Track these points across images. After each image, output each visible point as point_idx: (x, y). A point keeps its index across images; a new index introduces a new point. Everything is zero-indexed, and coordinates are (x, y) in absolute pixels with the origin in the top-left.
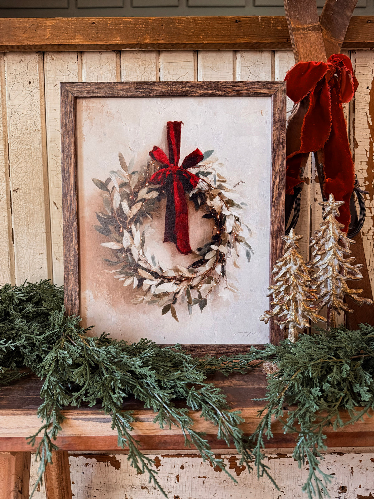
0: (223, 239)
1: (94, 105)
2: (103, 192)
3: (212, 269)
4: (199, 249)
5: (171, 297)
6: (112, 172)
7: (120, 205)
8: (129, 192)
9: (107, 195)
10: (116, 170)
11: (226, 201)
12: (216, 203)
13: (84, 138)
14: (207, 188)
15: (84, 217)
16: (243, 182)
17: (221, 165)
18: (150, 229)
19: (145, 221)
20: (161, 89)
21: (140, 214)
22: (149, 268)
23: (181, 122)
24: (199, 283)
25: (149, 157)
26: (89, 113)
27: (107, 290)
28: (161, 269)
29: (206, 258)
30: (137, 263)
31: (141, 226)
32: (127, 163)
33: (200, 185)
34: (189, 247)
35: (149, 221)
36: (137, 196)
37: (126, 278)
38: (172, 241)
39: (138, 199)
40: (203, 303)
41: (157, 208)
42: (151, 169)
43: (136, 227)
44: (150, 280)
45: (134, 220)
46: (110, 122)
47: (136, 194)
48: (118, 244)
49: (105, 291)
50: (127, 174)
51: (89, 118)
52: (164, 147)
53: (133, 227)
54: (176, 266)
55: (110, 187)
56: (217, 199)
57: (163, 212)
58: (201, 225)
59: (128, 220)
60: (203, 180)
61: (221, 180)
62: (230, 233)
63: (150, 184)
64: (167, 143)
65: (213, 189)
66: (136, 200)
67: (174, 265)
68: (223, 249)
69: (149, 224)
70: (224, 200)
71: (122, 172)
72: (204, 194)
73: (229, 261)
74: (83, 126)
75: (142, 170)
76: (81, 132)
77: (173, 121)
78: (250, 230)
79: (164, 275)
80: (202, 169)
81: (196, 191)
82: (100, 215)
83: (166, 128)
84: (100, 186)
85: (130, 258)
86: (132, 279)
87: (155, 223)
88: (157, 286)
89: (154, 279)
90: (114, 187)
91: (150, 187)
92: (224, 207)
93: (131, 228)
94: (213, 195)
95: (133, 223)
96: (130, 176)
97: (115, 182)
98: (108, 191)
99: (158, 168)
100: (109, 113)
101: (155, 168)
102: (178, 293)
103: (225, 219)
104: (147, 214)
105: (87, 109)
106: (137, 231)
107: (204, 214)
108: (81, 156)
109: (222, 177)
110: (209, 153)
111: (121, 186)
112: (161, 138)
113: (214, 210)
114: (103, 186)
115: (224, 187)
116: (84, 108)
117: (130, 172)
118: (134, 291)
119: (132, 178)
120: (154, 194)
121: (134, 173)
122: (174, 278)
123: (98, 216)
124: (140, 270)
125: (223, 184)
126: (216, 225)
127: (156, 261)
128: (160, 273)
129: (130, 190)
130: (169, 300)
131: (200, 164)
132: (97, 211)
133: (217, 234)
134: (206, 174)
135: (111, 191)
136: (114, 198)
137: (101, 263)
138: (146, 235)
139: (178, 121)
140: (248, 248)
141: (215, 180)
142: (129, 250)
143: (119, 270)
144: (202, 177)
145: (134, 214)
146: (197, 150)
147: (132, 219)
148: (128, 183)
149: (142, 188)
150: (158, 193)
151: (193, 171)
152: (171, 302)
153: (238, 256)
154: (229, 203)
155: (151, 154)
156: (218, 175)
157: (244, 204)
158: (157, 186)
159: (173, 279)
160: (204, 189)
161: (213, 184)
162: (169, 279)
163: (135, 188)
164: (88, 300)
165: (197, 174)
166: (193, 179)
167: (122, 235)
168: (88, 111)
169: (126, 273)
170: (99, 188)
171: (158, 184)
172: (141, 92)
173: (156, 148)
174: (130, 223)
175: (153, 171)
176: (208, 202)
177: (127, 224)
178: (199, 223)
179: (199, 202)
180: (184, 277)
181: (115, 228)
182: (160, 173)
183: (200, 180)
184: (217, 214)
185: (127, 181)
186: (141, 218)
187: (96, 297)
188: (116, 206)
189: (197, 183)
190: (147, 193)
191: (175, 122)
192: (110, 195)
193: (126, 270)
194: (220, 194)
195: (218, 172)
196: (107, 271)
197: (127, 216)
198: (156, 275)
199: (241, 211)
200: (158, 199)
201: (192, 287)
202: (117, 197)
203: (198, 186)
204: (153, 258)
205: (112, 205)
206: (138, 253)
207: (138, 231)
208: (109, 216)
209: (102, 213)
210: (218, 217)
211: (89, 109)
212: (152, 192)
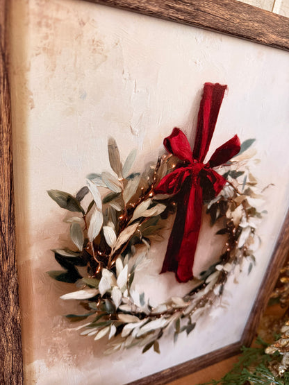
0: (231, 256)
1: (61, 15)
2: (72, 213)
3: (211, 292)
4: (202, 274)
5: (157, 333)
6: (93, 177)
7: (102, 232)
8: (119, 210)
9: (78, 218)
10: (99, 172)
11: (249, 210)
12: (237, 214)
13: (31, 101)
14: (232, 195)
15: (28, 263)
16: (272, 185)
17: (258, 161)
18: (145, 259)
19: (140, 250)
20: (214, 13)
21: (133, 241)
22: (134, 310)
23: (225, 87)
24: (193, 309)
25: (162, 147)
26: (46, 37)
27: (68, 351)
28: (150, 307)
29: (207, 281)
30: (118, 309)
31: (131, 259)
32: (123, 159)
33: (225, 192)
34: (192, 273)
35: (144, 249)
36: (132, 214)
37: (99, 331)
38: (170, 270)
39: (132, 220)
40: (190, 328)
41: (160, 229)
42: (162, 169)
43: (123, 261)
44: (134, 323)
45: (122, 251)
46: (96, 67)
47: (131, 211)
48: (91, 291)
49: (65, 354)
50: (120, 179)
51: (44, 49)
52: (189, 132)
53: (119, 262)
54: (171, 299)
55: (85, 204)
56: (240, 208)
57: (167, 234)
58: (212, 244)
59: (113, 252)
60: (231, 184)
61: (251, 182)
62: (240, 249)
63: (156, 193)
64: (196, 123)
65: (238, 195)
66: (129, 220)
67: (168, 298)
68: (228, 267)
69: (144, 254)
70: (247, 209)
71: (110, 174)
72: (226, 203)
73: (230, 279)
74: (29, 70)
75: (147, 171)
76: (23, 83)
77: (214, 82)
78: (260, 241)
79: (153, 313)
80: (233, 168)
81: (217, 200)
82: (63, 253)
83: (200, 94)
84: (64, 202)
85: (108, 305)
86: (108, 329)
87: (153, 251)
88: (141, 327)
89: (139, 320)
90: (93, 203)
91: (155, 198)
92: (244, 219)
93: (115, 264)
94: (236, 203)
95: (120, 255)
96: (125, 182)
97: (96, 194)
98: (80, 210)
99: (174, 166)
100: (95, 45)
101: (169, 166)
102: (165, 327)
103: (240, 233)
104: (143, 240)
105: (39, 24)
106: (124, 266)
107: (219, 229)
108: (23, 144)
109: (253, 179)
110: (249, 143)
111: (107, 200)
112: (188, 113)
113: (232, 223)
114: (71, 202)
115: (252, 192)
116: (33, 19)
117: (126, 175)
118: (109, 341)
119: (128, 186)
120: (160, 209)
121: (132, 176)
122: (165, 313)
123: (58, 257)
124: (121, 317)
125: (252, 188)
126: (229, 241)
127: (146, 300)
128: (147, 312)
129: (122, 206)
130: (154, 337)
131: (232, 160)
132: (56, 247)
133: (227, 252)
134: (235, 175)
135: (86, 211)
136: (92, 222)
137: (60, 322)
138: (137, 270)
139: (222, 83)
140: (252, 261)
141: (245, 183)
142: (108, 295)
143: (89, 324)
144: (230, 179)
145: (122, 243)
146: (236, 138)
147: (119, 250)
148: (119, 193)
149: (142, 201)
150: (164, 207)
151: (221, 170)
152: (156, 338)
153: (241, 271)
154: (251, 212)
155: (167, 142)
156: (250, 175)
157: (265, 212)
158: (167, 196)
159: (163, 314)
160: (229, 196)
161: (240, 189)
162: (158, 316)
163: (130, 201)
164: (37, 371)
165: (226, 175)
166: (218, 182)
167: (99, 277)
168: (44, 29)
169: (100, 324)
170: (62, 206)
171: (169, 192)
172: (178, 10)
173: (176, 131)
174: (115, 257)
175: (164, 172)
176: (228, 214)
177: (110, 260)
178: (210, 242)
179: (218, 214)
180: (176, 308)
181: (89, 269)
182: (175, 175)
183: (227, 184)
184: (234, 227)
185: (118, 191)
186: (133, 247)
187: (50, 365)
188: (93, 234)
189: (221, 188)
190: (149, 208)
191: (217, 84)
192: (84, 218)
193: (101, 321)
194: (244, 203)
195: (251, 172)
196: (70, 330)
197: (110, 248)
198: (142, 316)
199: (259, 221)
200: (164, 215)
201: (183, 316)
202: (96, 220)
203: (222, 193)
204: (142, 298)
205: (86, 234)
206: (121, 295)
207: (126, 266)
208: (78, 252)
209: (66, 250)
210: (234, 231)
211: (47, 26)
212: (156, 207)
